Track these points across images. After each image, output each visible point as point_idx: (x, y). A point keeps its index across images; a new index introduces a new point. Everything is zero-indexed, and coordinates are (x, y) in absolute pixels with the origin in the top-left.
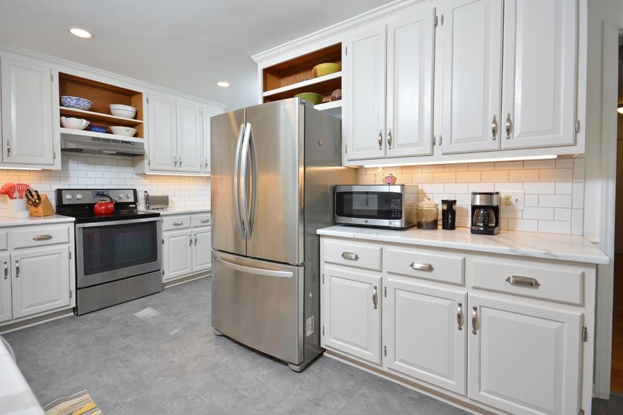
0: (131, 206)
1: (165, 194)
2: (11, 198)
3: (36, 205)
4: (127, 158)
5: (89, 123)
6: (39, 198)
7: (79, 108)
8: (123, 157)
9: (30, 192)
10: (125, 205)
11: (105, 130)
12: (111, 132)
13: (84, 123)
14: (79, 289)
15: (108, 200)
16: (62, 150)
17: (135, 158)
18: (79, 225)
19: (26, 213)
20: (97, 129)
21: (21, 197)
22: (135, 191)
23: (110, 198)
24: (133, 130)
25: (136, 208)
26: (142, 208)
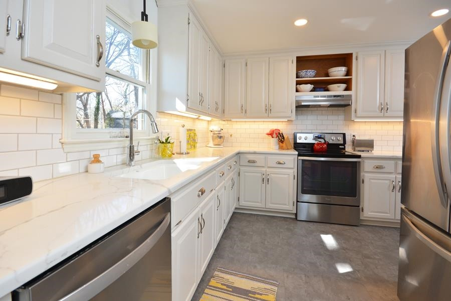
0: (340, 147)
1: (371, 138)
2: (273, 137)
3: (282, 142)
4: (339, 108)
5: (313, 86)
6: (284, 138)
7: (307, 77)
8: (336, 108)
9: (280, 134)
10: (336, 146)
11: (323, 90)
12: (327, 90)
13: (310, 87)
14: (298, 202)
15: (323, 141)
16: (296, 107)
17: (346, 108)
18: (300, 158)
19: (277, 147)
20: (318, 89)
21: (276, 137)
22: (344, 135)
23: (325, 140)
24: (344, 86)
25: (344, 149)
26: (349, 149)
